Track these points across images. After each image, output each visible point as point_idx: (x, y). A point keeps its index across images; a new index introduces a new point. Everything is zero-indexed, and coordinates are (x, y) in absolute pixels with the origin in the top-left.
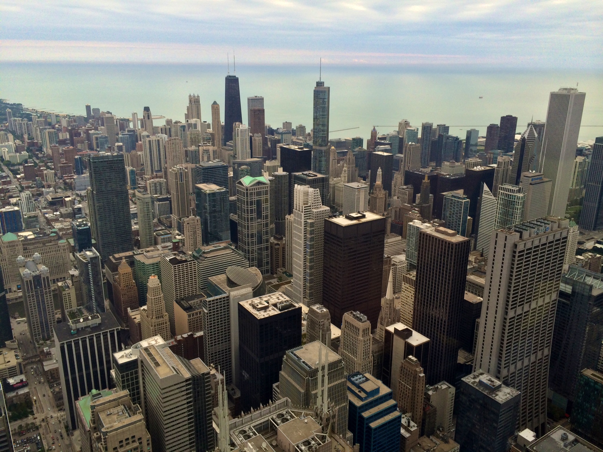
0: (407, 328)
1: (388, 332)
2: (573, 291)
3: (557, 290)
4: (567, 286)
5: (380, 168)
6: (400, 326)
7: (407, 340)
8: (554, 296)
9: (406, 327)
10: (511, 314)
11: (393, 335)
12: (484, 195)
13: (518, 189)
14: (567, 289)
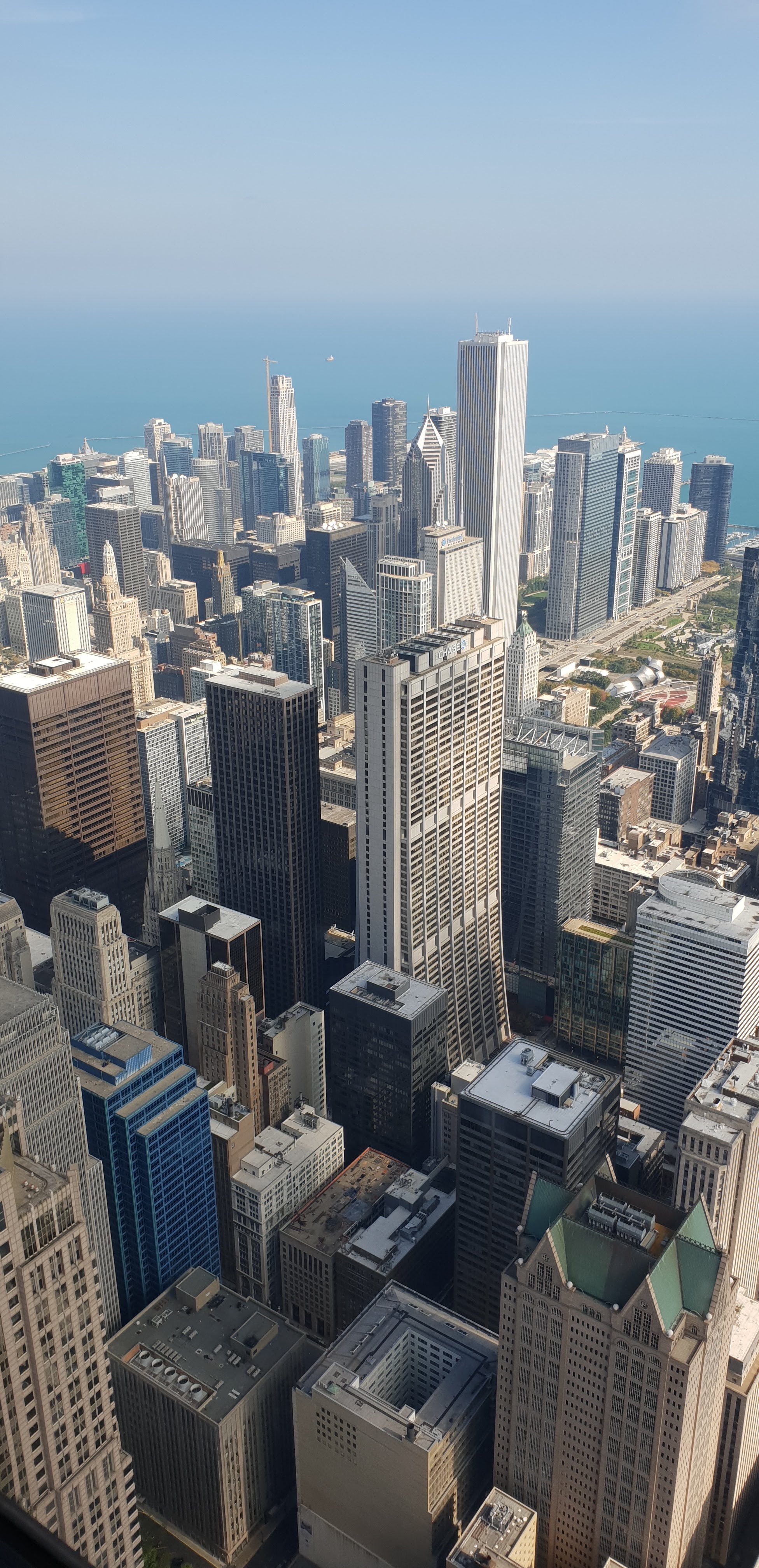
0: (208, 905)
1: (165, 924)
2: (530, 768)
3: (499, 770)
4: (518, 759)
5: (107, 542)
6: (192, 904)
7: (209, 931)
8: (495, 783)
9: (204, 903)
10: (415, 832)
11: (178, 926)
12: (349, 588)
13: (414, 565)
14: (518, 765)
